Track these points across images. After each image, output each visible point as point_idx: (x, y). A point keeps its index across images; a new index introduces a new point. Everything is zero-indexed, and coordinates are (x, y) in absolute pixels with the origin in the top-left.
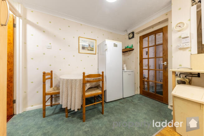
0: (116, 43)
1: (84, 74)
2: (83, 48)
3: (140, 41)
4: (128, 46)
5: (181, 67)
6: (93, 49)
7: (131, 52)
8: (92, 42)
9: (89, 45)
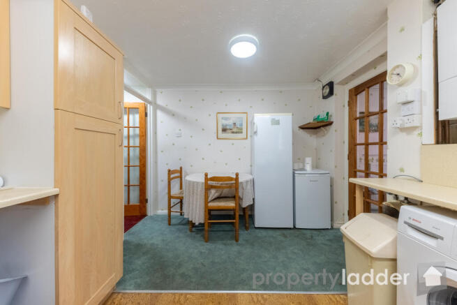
0: (278, 116)
1: (206, 175)
2: (224, 130)
3: (349, 102)
4: (319, 116)
5: (402, 173)
6: (242, 129)
7: (327, 128)
8: (238, 118)
9: (235, 124)
